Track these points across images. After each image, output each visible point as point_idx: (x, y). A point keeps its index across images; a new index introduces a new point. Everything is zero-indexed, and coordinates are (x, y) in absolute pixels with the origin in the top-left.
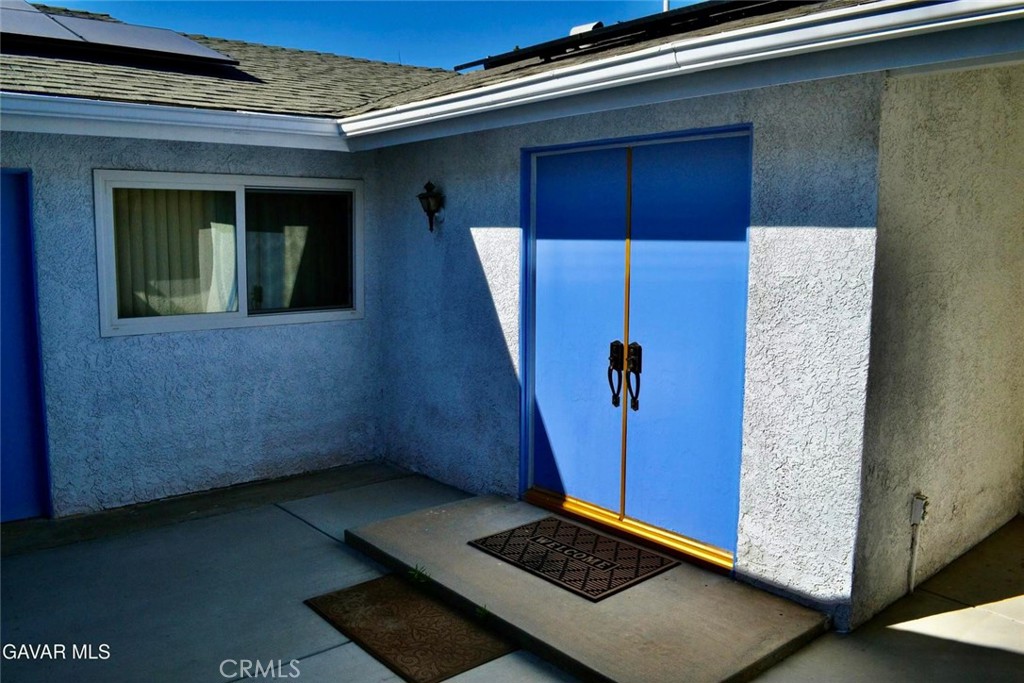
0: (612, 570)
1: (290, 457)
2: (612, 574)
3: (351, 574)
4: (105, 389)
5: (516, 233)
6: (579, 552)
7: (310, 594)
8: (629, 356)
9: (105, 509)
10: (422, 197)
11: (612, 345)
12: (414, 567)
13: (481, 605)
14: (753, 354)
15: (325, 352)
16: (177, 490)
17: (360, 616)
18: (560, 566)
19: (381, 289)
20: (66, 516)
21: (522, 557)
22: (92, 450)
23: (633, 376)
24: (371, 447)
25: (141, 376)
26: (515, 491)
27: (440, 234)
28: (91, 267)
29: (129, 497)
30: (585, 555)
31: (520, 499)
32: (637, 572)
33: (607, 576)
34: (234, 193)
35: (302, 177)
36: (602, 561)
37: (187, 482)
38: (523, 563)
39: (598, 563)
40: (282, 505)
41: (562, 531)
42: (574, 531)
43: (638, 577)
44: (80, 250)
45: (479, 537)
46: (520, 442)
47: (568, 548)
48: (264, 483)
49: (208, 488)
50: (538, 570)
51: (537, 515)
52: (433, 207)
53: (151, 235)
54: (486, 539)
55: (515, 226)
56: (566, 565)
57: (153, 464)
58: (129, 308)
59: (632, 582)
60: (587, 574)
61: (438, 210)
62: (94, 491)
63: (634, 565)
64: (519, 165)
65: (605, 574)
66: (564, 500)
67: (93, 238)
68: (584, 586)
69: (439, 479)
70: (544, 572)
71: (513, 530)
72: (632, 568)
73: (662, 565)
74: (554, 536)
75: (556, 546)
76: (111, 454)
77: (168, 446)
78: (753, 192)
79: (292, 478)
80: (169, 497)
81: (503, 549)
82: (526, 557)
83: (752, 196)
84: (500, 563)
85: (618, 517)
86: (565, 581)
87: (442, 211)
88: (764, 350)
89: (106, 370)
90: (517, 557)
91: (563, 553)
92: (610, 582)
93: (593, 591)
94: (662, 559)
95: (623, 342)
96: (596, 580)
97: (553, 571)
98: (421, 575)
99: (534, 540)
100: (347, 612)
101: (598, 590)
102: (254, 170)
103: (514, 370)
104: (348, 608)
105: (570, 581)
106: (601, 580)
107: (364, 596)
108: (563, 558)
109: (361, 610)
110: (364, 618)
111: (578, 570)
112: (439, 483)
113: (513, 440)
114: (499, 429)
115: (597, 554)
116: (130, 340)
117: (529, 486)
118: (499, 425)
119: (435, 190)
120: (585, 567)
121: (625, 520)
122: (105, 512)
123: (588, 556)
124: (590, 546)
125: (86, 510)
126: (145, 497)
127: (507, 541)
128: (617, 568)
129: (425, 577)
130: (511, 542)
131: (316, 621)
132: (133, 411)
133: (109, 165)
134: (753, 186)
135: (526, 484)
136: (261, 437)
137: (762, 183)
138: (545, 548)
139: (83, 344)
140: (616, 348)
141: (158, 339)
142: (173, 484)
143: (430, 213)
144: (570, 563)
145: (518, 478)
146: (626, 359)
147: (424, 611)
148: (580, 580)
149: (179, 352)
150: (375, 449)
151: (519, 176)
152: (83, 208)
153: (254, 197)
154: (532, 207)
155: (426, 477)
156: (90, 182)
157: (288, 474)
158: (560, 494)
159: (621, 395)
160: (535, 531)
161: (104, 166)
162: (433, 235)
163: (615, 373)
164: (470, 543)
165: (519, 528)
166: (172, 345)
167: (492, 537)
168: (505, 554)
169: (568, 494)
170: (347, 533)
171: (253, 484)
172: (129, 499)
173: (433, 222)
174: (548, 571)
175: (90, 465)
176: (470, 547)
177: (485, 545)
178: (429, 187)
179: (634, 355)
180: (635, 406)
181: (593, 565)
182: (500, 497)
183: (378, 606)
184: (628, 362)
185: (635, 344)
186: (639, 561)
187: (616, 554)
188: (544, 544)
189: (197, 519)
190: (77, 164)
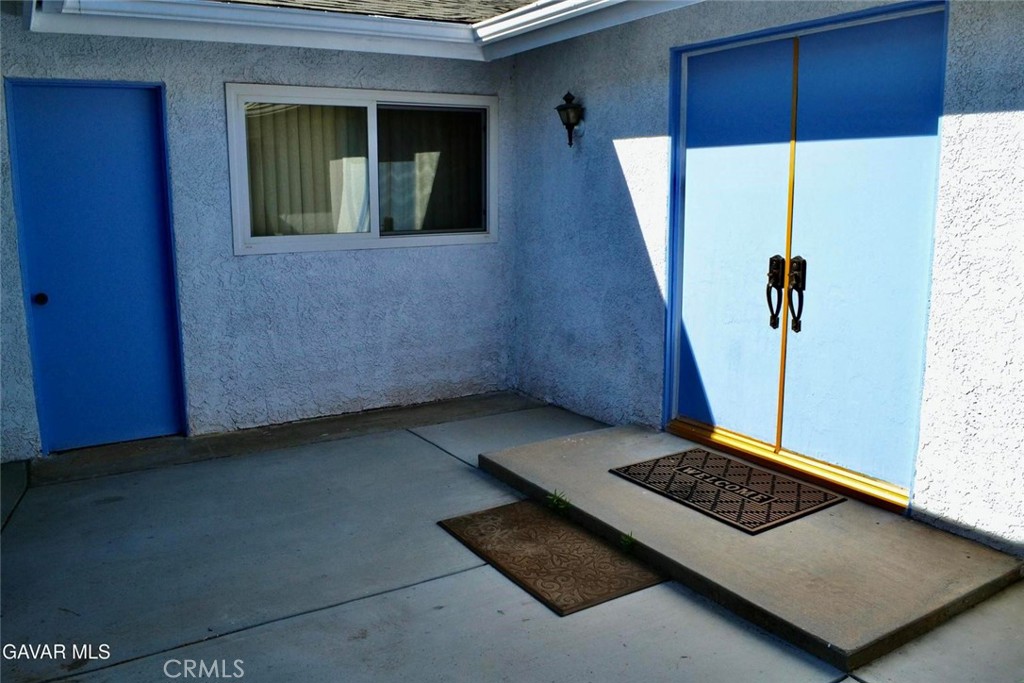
0: (770, 503)
1: (422, 384)
2: (770, 507)
3: (487, 498)
4: (238, 308)
5: (664, 143)
6: (732, 483)
7: (444, 516)
8: (790, 272)
9: (239, 429)
10: (560, 109)
11: (772, 260)
12: (553, 493)
13: (627, 533)
14: (943, 263)
15: (458, 277)
16: (309, 413)
17: (496, 539)
18: (712, 497)
19: (516, 213)
20: (202, 435)
21: (668, 486)
22: (226, 369)
23: (795, 294)
24: (503, 377)
25: (273, 295)
26: (658, 421)
27: (580, 149)
28: (225, 184)
29: (262, 418)
30: (738, 487)
31: (663, 430)
32: (798, 505)
33: (766, 507)
34: (366, 108)
35: (434, 92)
36: (758, 493)
37: (319, 406)
38: (671, 492)
39: (753, 495)
40: (414, 430)
41: (710, 463)
42: (724, 463)
43: (799, 512)
44: (213, 166)
45: (620, 466)
46: (665, 370)
47: (719, 479)
48: (397, 409)
49: (339, 412)
50: (686, 499)
51: (682, 446)
52: (572, 120)
53: (283, 153)
54: (629, 467)
55: (663, 134)
56: (717, 496)
57: (286, 386)
58: (261, 227)
59: (793, 516)
60: (742, 506)
61: (577, 123)
62: (229, 411)
63: (794, 499)
64: (668, 68)
65: (763, 507)
66: (712, 432)
67: (226, 154)
68: (739, 517)
69: (574, 410)
70: (693, 502)
71: (658, 460)
72: (792, 502)
73: (826, 500)
74: (703, 467)
75: (706, 477)
76: (244, 374)
77: (301, 368)
78: (947, 74)
79: (424, 405)
80: (301, 420)
81: (647, 478)
82: (673, 487)
83: (946, 79)
84: (646, 492)
85: (773, 449)
86: (718, 512)
87: (582, 123)
88: (957, 257)
89: (240, 289)
90: (664, 486)
91: (713, 484)
92: (768, 515)
93: (749, 523)
94: (826, 494)
95: (784, 256)
96: (752, 512)
97: (704, 501)
98: (560, 500)
99: (681, 470)
100: (482, 535)
101: (755, 523)
102: (386, 84)
103: (659, 291)
104: (483, 531)
105: (723, 512)
106: (758, 512)
107: (500, 519)
108: (716, 489)
109: (497, 533)
110: (500, 541)
111: (732, 502)
112: (574, 413)
113: (657, 367)
114: (641, 355)
115: (751, 487)
116: (262, 260)
117: (673, 417)
118: (642, 350)
119: (574, 102)
120: (740, 499)
121: (781, 453)
122: (239, 432)
123: (742, 488)
124: (743, 479)
125: (220, 429)
126: (279, 419)
127: (652, 470)
128: (776, 501)
129: (564, 502)
130: (656, 471)
131: (449, 541)
132: (265, 331)
133: (240, 79)
134: (948, 68)
135: (670, 415)
136: (392, 362)
137: (960, 64)
138: (693, 479)
139: (216, 262)
140: (776, 264)
141: (290, 258)
142: (305, 407)
143: (570, 127)
144: (722, 494)
145: (661, 407)
146: (787, 275)
147: (564, 537)
148: (734, 512)
149: (311, 273)
150: (506, 379)
151: (668, 78)
152: (216, 123)
153: (386, 113)
154: (682, 112)
155: (561, 408)
156: (222, 96)
157: (420, 401)
158: (708, 425)
159: (781, 316)
160: (681, 462)
161: (236, 80)
162: (572, 150)
163: (774, 292)
164: (611, 471)
165: (664, 458)
166: (304, 265)
167: (635, 465)
168: (649, 483)
169: (717, 425)
170: (481, 457)
171: (385, 410)
172: (262, 420)
173: (572, 136)
174: (699, 501)
175: (224, 384)
176: (612, 475)
177: (627, 473)
178: (569, 98)
179: (798, 270)
180: (797, 327)
181: (749, 497)
182: (642, 427)
183: (515, 531)
184: (791, 277)
185: (798, 258)
186: (799, 495)
187: (773, 487)
188: (691, 475)
189: (329, 441)
190: (209, 77)
